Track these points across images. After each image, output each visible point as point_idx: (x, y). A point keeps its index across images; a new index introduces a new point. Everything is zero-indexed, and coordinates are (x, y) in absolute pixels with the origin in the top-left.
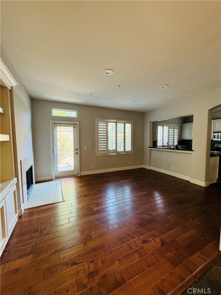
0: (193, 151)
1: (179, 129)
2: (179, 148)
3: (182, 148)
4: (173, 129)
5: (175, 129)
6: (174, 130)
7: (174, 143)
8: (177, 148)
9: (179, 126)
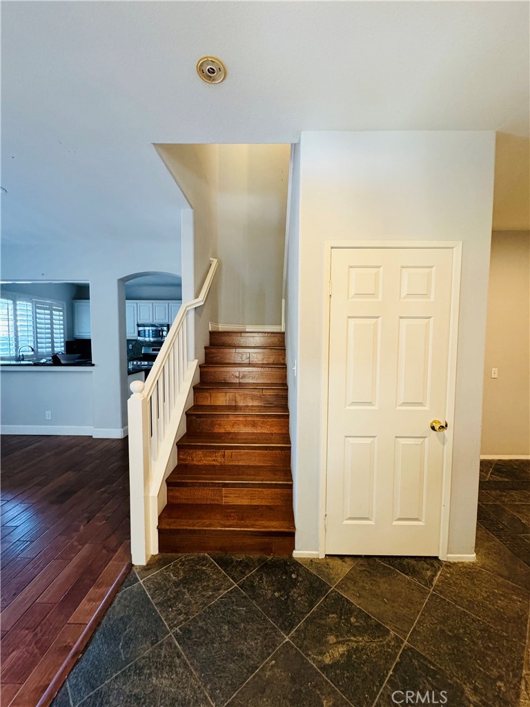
0: (93, 365)
1: (65, 310)
2: (62, 362)
3: (68, 360)
4: (48, 312)
5: (54, 312)
6: (51, 314)
7: (53, 347)
8: (56, 361)
9: (65, 303)
